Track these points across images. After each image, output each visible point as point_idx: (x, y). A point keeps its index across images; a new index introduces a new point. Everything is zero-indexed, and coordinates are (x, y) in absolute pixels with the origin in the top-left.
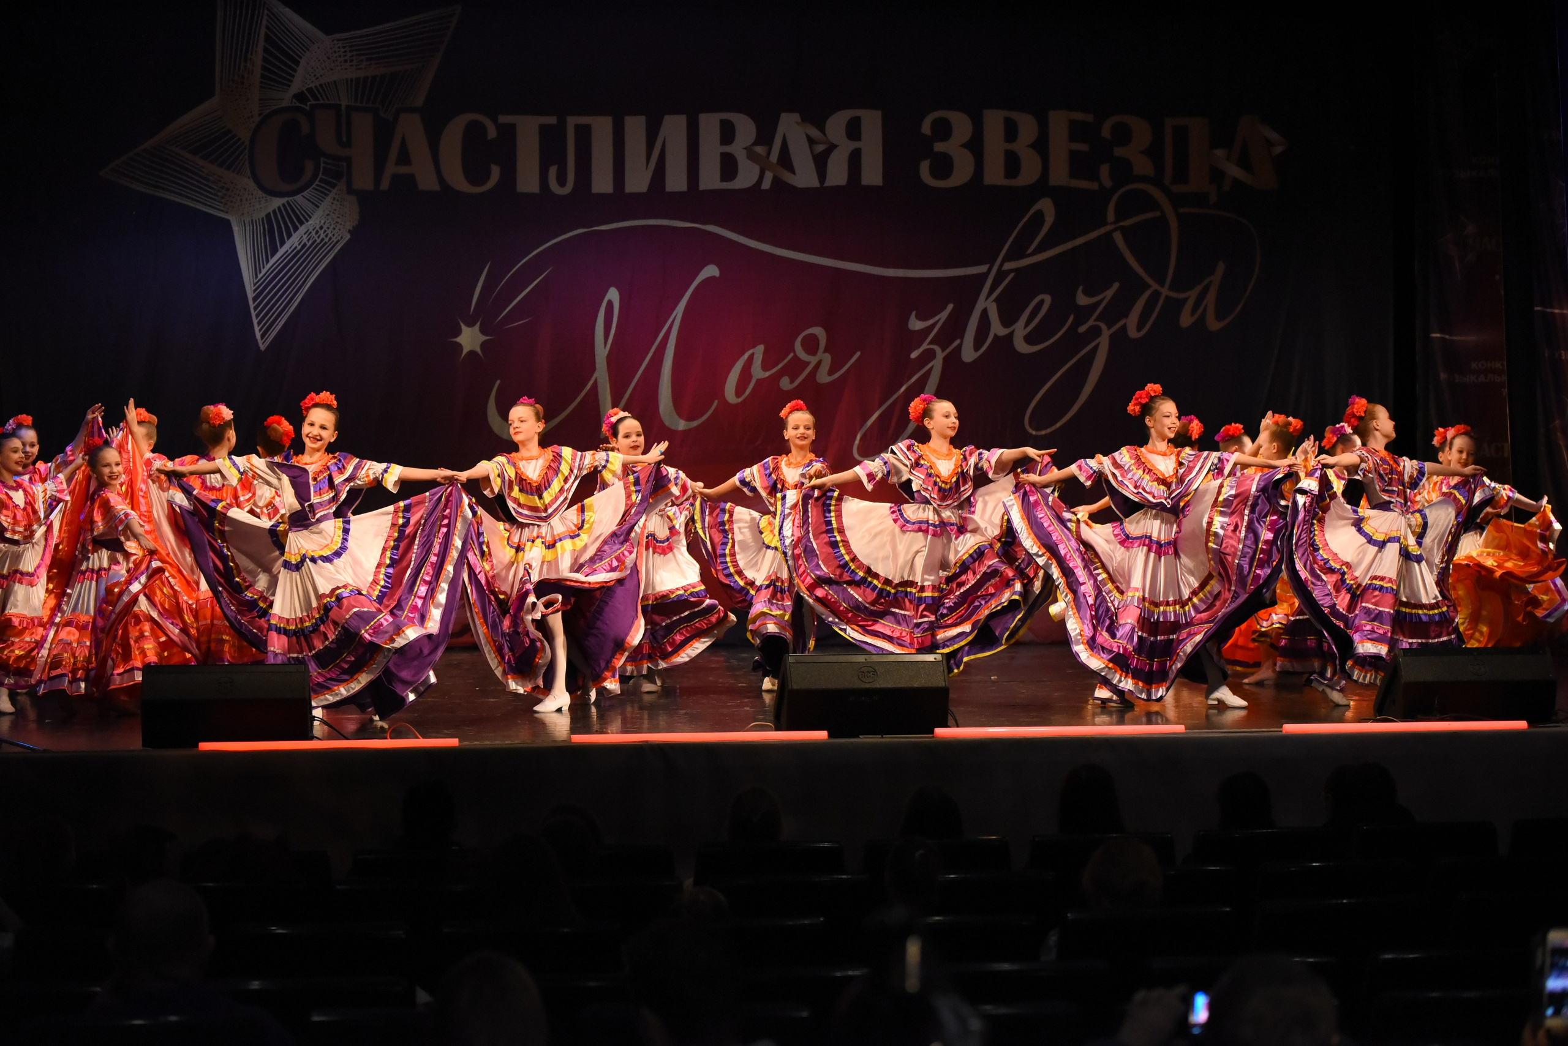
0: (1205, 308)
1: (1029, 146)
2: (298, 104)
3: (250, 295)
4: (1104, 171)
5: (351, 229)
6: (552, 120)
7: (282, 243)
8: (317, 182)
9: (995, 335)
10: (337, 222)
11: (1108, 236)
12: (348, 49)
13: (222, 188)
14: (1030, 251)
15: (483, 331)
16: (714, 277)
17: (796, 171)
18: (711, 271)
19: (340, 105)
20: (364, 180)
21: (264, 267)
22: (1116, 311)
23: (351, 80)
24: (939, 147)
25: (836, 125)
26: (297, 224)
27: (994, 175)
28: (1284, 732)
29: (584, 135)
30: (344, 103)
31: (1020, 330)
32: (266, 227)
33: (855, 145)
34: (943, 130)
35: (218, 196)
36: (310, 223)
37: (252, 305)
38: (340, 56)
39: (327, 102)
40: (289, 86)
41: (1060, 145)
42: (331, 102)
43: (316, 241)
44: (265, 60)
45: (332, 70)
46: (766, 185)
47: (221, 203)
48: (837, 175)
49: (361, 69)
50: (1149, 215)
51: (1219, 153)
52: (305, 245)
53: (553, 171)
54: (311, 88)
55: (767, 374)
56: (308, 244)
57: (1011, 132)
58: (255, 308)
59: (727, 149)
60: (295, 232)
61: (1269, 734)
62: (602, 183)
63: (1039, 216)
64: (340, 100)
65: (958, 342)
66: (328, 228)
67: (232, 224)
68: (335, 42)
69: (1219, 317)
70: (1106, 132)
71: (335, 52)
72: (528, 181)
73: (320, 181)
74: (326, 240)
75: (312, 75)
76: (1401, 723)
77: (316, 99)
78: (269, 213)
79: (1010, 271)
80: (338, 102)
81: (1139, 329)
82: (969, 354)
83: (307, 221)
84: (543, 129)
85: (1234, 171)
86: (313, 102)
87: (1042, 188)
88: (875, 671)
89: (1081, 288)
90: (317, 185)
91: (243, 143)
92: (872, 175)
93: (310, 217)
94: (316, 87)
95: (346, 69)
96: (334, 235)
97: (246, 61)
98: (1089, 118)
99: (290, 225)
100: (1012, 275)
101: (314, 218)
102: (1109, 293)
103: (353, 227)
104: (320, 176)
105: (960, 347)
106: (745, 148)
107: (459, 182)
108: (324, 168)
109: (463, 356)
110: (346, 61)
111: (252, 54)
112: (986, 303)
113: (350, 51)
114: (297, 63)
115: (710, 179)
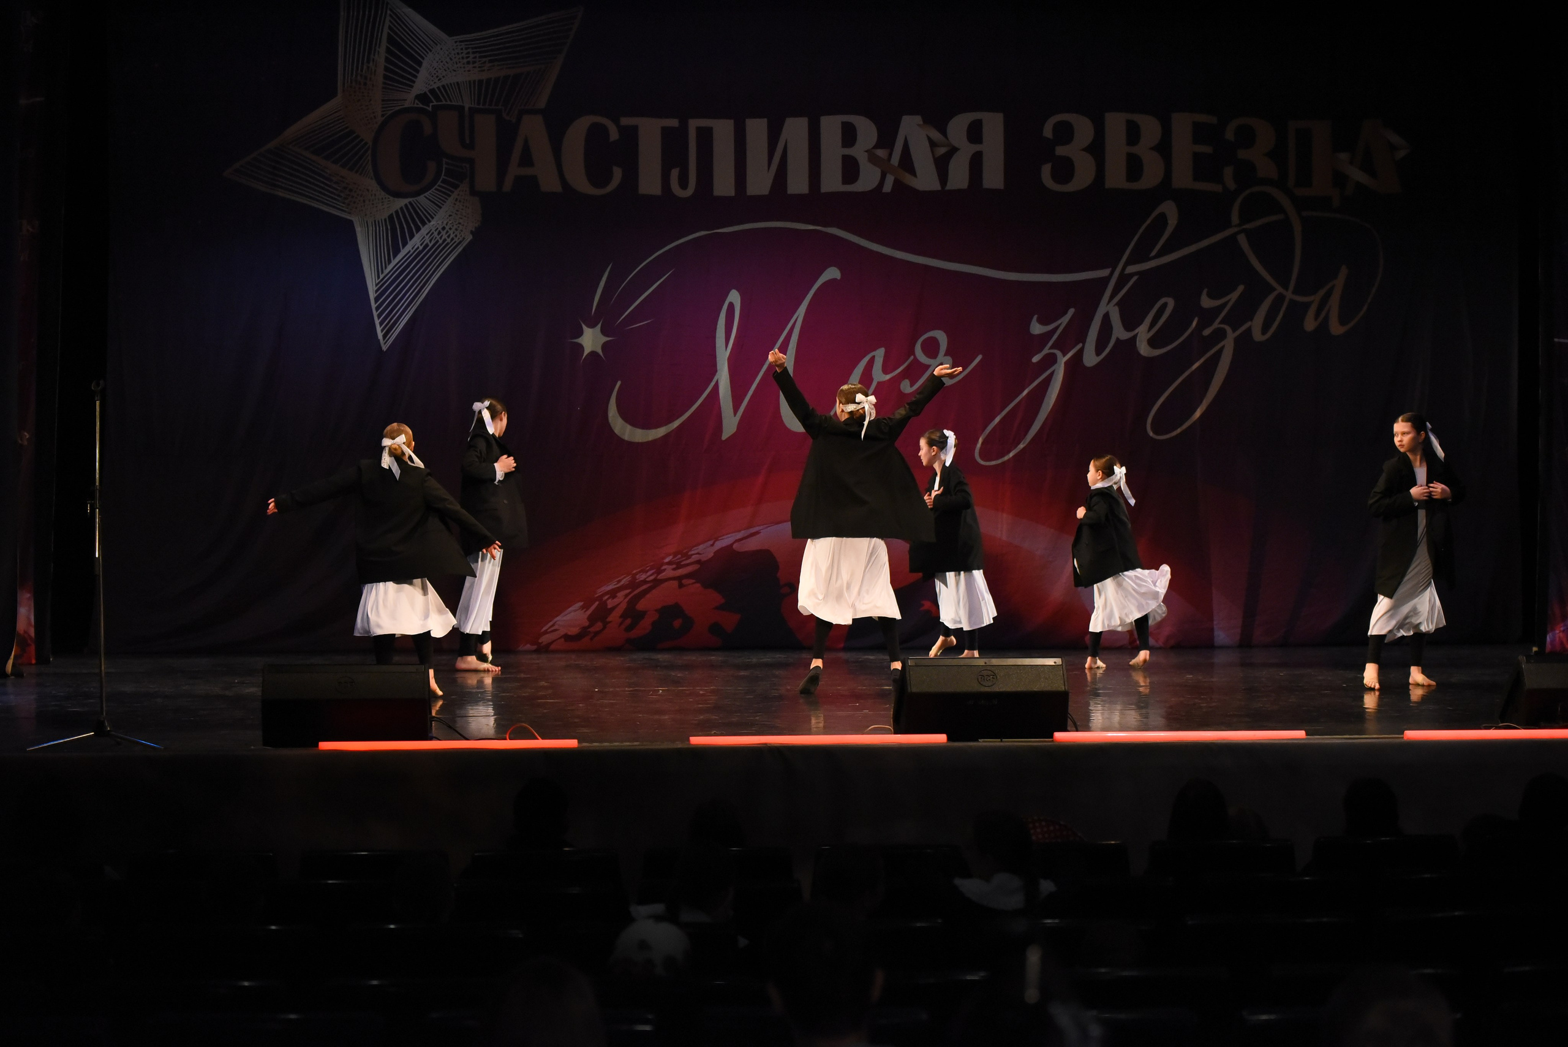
0: (1329, 311)
1: (1152, 149)
2: (421, 106)
3: (372, 296)
4: (1228, 172)
5: (474, 230)
6: (674, 123)
7: (405, 244)
8: (439, 183)
9: (1118, 339)
10: (460, 223)
11: (1233, 237)
12: (470, 50)
13: (345, 188)
14: (1153, 253)
15: (604, 332)
16: (834, 280)
17: (917, 174)
18: (832, 273)
19: (463, 108)
20: (486, 180)
21: (386, 268)
22: (1240, 314)
23: (474, 81)
24: (1060, 151)
25: (958, 126)
26: (420, 224)
27: (1116, 178)
28: (1405, 738)
29: (706, 137)
30: (467, 106)
31: (1143, 333)
32: (389, 228)
33: (976, 148)
34: (1065, 133)
35: (341, 197)
36: (432, 223)
37: (374, 306)
38: (463, 58)
39: (449, 103)
40: (412, 87)
41: (1184, 147)
42: (454, 103)
43: (438, 241)
44: (387, 60)
45: (455, 71)
46: (888, 187)
47: (344, 203)
48: (959, 178)
49: (484, 70)
50: (1274, 218)
51: (1344, 156)
52: (427, 245)
53: (675, 173)
54: (434, 89)
55: (888, 377)
56: (430, 245)
57: (1133, 134)
58: (377, 308)
59: (848, 151)
60: (417, 233)
61: (1391, 740)
62: (724, 185)
63: (1163, 218)
64: (463, 103)
65: (1080, 346)
66: (450, 229)
67: (355, 225)
68: (458, 43)
69: (1343, 321)
70: (1229, 135)
71: (458, 54)
72: (649, 184)
73: (442, 182)
74: (449, 240)
75: (435, 76)
76: (1523, 730)
77: (438, 99)
78: (392, 214)
79: (1131, 275)
80: (461, 104)
81: (1264, 332)
82: (1091, 359)
83: (430, 221)
84: (666, 132)
85: (1357, 175)
86: (435, 103)
87: (1165, 190)
88: (995, 675)
89: (1205, 291)
90: (439, 186)
91: (366, 143)
92: (994, 178)
93: (433, 218)
94: (438, 88)
95: (469, 71)
96: (456, 236)
97: (368, 62)
98: (1214, 120)
99: (412, 225)
100: (1135, 278)
101: (436, 218)
102: (1234, 296)
103: (476, 228)
104: (443, 177)
105: (1081, 351)
106: (866, 151)
107: (581, 184)
108: (446, 168)
109: (584, 357)
110: (468, 63)
111: (374, 55)
112: (1108, 307)
113: (474, 53)
114: (420, 64)
115: (832, 181)
